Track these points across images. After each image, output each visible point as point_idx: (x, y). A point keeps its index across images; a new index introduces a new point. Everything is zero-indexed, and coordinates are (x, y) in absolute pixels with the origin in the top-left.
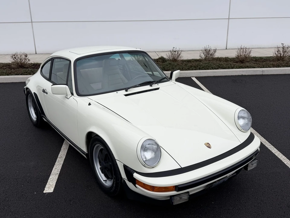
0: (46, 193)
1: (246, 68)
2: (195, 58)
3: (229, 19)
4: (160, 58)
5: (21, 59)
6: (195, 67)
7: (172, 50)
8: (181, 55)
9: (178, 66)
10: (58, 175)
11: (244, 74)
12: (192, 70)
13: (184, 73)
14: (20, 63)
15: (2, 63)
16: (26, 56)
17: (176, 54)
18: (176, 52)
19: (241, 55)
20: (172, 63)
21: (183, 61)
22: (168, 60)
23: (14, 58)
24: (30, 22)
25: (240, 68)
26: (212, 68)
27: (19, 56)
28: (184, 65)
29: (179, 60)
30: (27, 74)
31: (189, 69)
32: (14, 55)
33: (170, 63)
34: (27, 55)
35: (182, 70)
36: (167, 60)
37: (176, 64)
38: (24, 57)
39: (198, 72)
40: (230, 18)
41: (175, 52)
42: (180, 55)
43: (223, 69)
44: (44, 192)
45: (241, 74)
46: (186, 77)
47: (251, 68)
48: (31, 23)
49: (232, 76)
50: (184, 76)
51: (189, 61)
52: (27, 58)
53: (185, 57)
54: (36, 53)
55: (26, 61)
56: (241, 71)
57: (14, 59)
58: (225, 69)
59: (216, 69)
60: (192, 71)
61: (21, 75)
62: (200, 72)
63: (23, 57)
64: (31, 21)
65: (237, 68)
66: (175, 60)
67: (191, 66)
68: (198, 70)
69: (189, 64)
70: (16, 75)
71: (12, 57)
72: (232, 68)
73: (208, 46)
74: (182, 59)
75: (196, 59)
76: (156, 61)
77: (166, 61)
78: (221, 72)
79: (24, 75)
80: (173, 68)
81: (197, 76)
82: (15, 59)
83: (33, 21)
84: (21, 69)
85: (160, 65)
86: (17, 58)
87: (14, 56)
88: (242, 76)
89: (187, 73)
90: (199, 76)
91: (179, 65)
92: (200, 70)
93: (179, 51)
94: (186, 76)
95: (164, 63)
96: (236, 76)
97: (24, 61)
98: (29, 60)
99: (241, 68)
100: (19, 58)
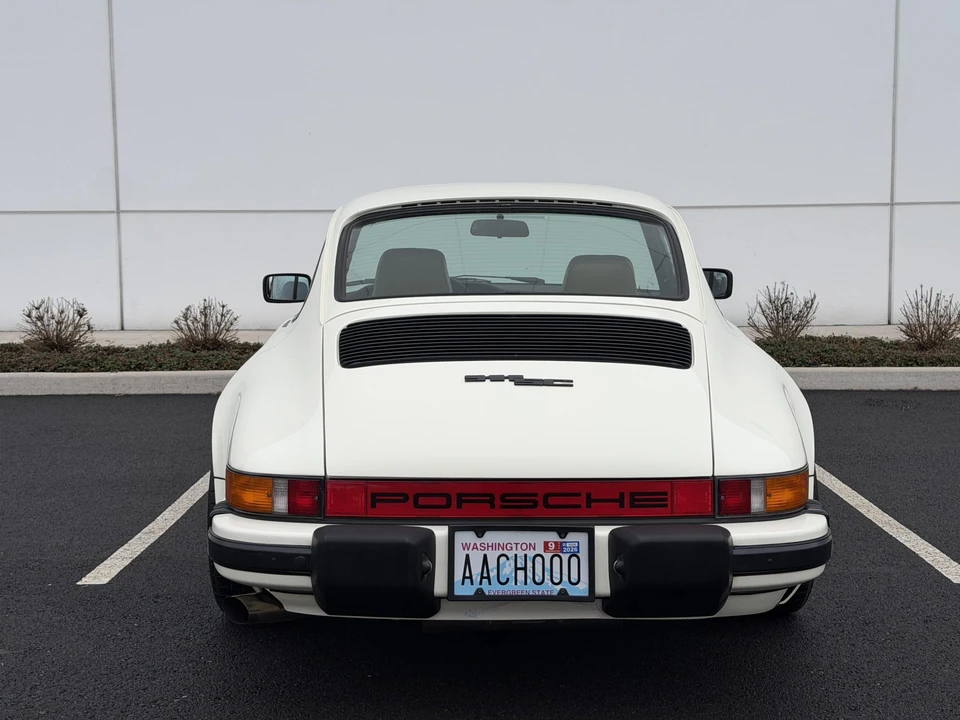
1: (933, 364)
3: (892, 204)
5: (62, 323)
11: (923, 385)
14: (57, 336)
16: (81, 315)
19: (922, 325)
23: (34, 318)
24: (113, 212)
25: (907, 365)
26: (794, 360)
27: (56, 312)
30: (74, 368)
32: (37, 308)
34: (84, 310)
38: (71, 316)
40: (896, 200)
43: (838, 366)
45: (911, 387)
47: (953, 365)
48: (115, 214)
49: (871, 391)
52: (82, 321)
55: (79, 331)
56: (909, 374)
57: (33, 323)
58: (845, 366)
59: (810, 365)
61: (55, 370)
63: (70, 313)
64: (113, 208)
65: (894, 364)
70: (36, 369)
71: (29, 316)
72: (876, 364)
73: (779, 287)
78: (826, 374)
79: (65, 371)
82: (39, 324)
83: (122, 208)
84: (57, 353)
86: (45, 319)
87: (37, 311)
88: (915, 392)
96: (888, 391)
97: (70, 329)
98: (90, 329)
99: (911, 365)
100: (53, 318)
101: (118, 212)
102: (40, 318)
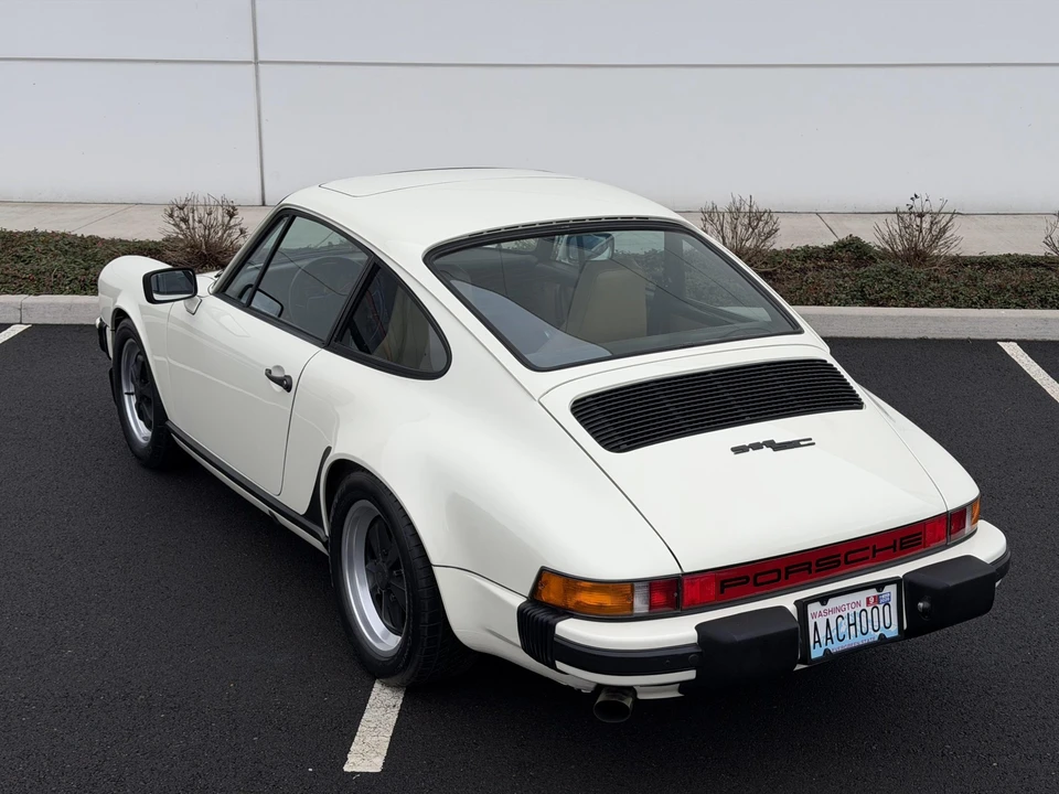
0: (354, 773)
2: (1022, 252)
4: (845, 246)
5: (210, 227)
6: (1021, 294)
7: (906, 210)
8: (947, 234)
9: (932, 284)
10: (396, 710)
12: (1006, 305)
13: (964, 319)
14: (206, 243)
15: (121, 240)
16: (231, 216)
17: (926, 225)
18: (927, 219)
20: (906, 270)
21: (961, 263)
22: (884, 255)
23: (178, 219)
24: (250, 62)
27: (202, 213)
28: (962, 279)
29: (938, 257)
31: (987, 303)
32: (181, 209)
33: (892, 270)
34: (233, 208)
35: (952, 306)
36: (877, 252)
37: (921, 273)
38: (220, 218)
39: (1034, 319)
41: (921, 215)
42: (943, 230)
44: (347, 768)
46: (973, 340)
48: (253, 66)
50: (964, 336)
51: (989, 264)
52: (233, 220)
53: (969, 241)
54: (264, 204)
55: (230, 235)
57: (176, 225)
60: (1003, 312)
62: (1046, 320)
63: (219, 215)
64: (251, 58)
66: (916, 256)
67: (1000, 289)
68: (1035, 308)
69: (992, 279)
71: (171, 216)
74: (953, 252)
75: (1027, 256)
76: (822, 255)
77: (871, 258)
80: (907, 294)
81: (1029, 338)
82: (183, 226)
83: (261, 58)
85: (844, 276)
86: (191, 221)
87: (180, 212)
89: (979, 320)
90: (1040, 338)
91: (937, 280)
92: (1043, 307)
93: (939, 213)
94: (972, 337)
95: (862, 270)
97: (220, 234)
98: (242, 231)
100: (200, 222)
101: (256, 62)
102: (185, 220)
